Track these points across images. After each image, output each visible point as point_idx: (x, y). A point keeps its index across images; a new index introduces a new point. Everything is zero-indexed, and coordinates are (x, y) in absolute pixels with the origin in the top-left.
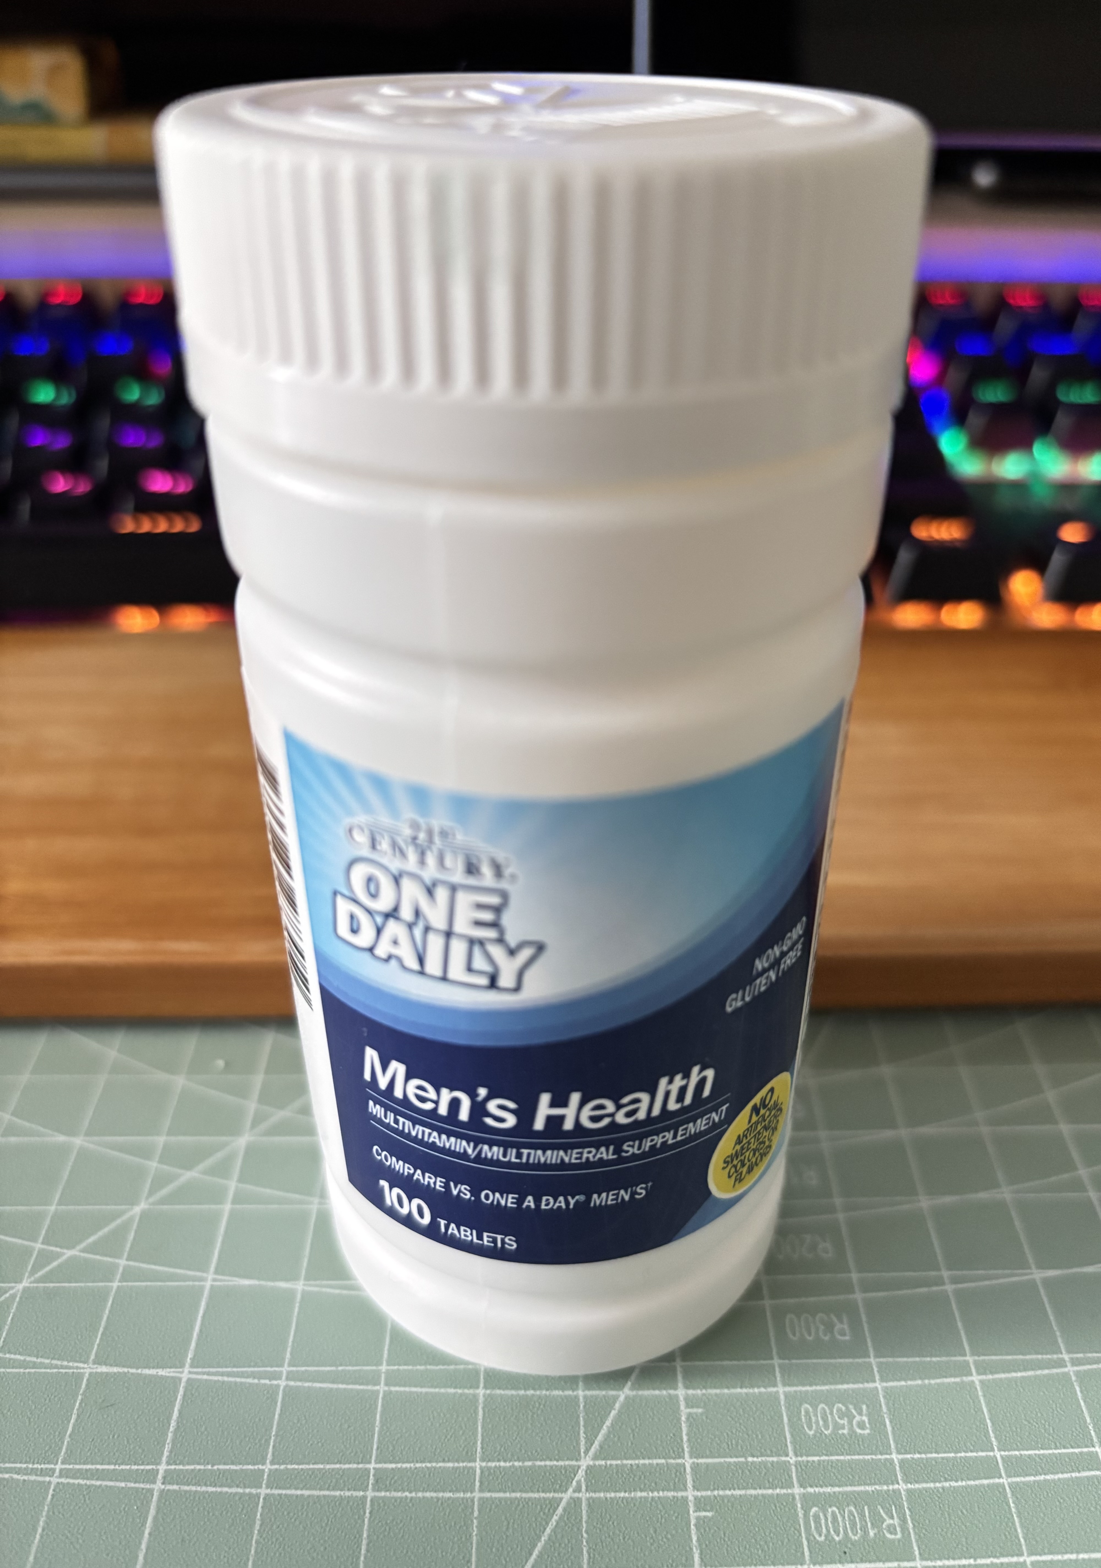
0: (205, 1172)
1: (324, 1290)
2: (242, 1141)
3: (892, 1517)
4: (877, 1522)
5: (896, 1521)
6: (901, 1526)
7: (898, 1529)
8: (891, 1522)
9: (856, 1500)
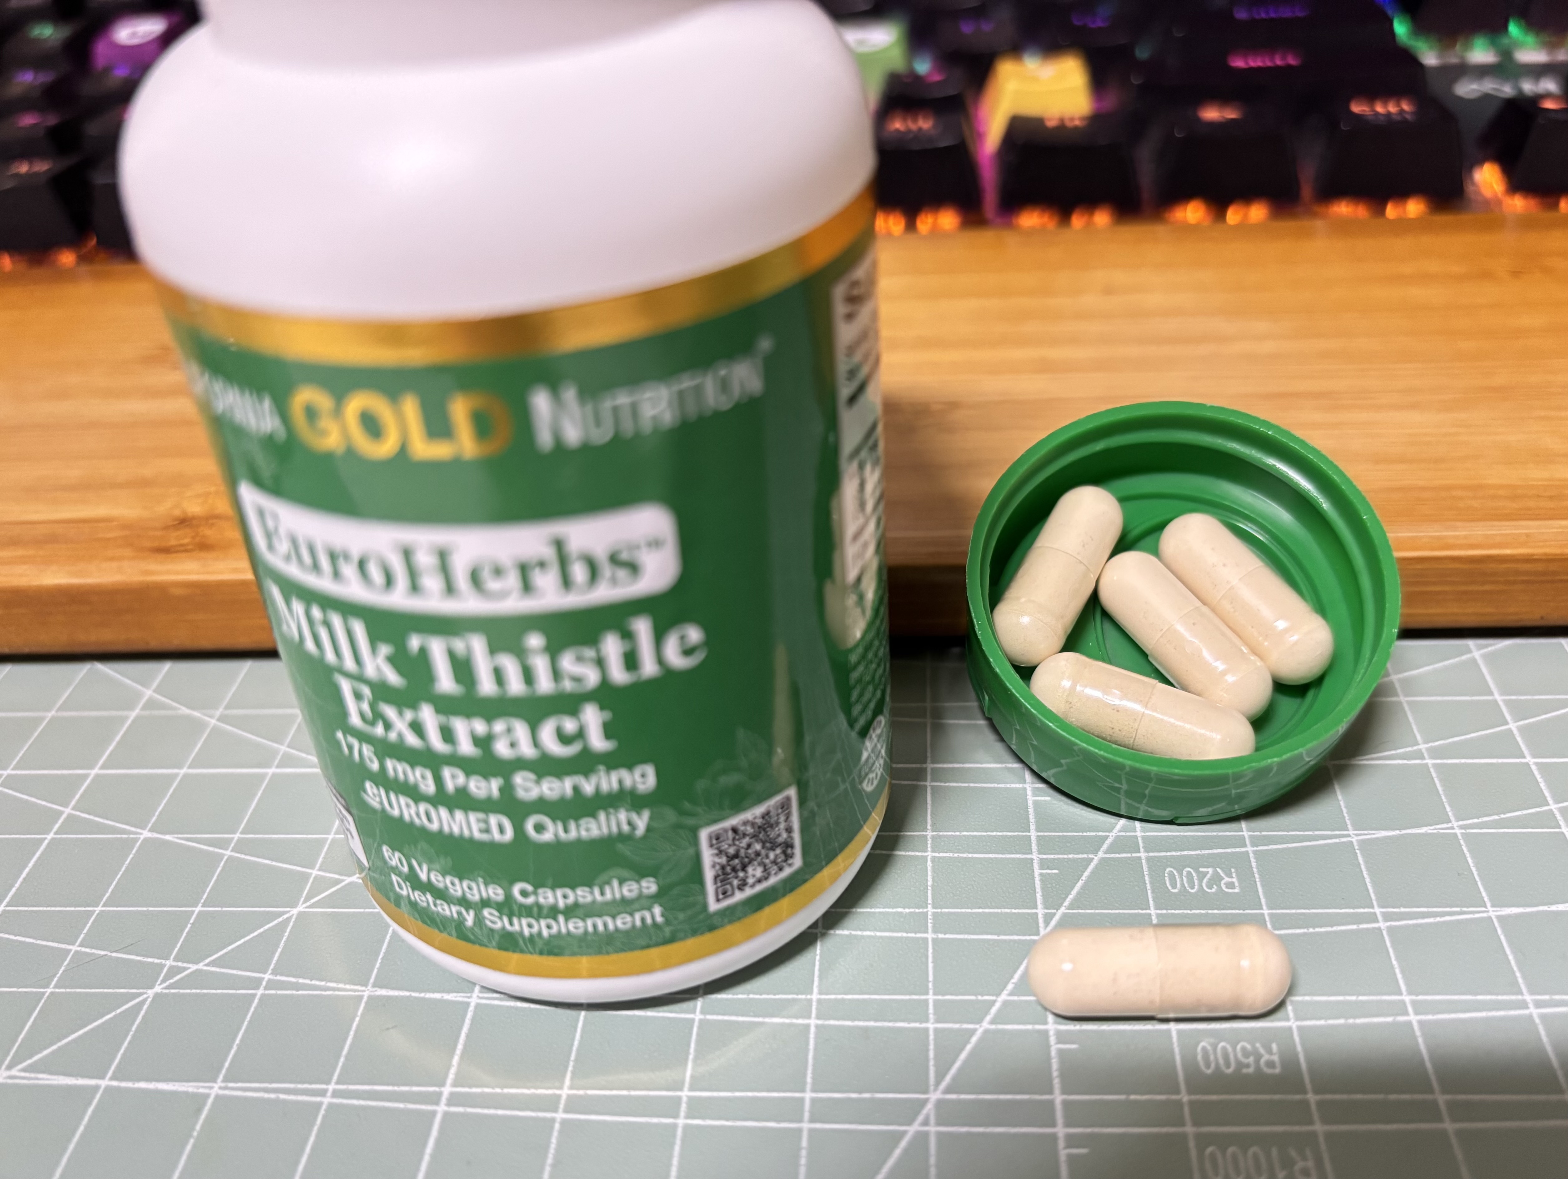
3: (1306, 1160)
5: (1310, 1164)
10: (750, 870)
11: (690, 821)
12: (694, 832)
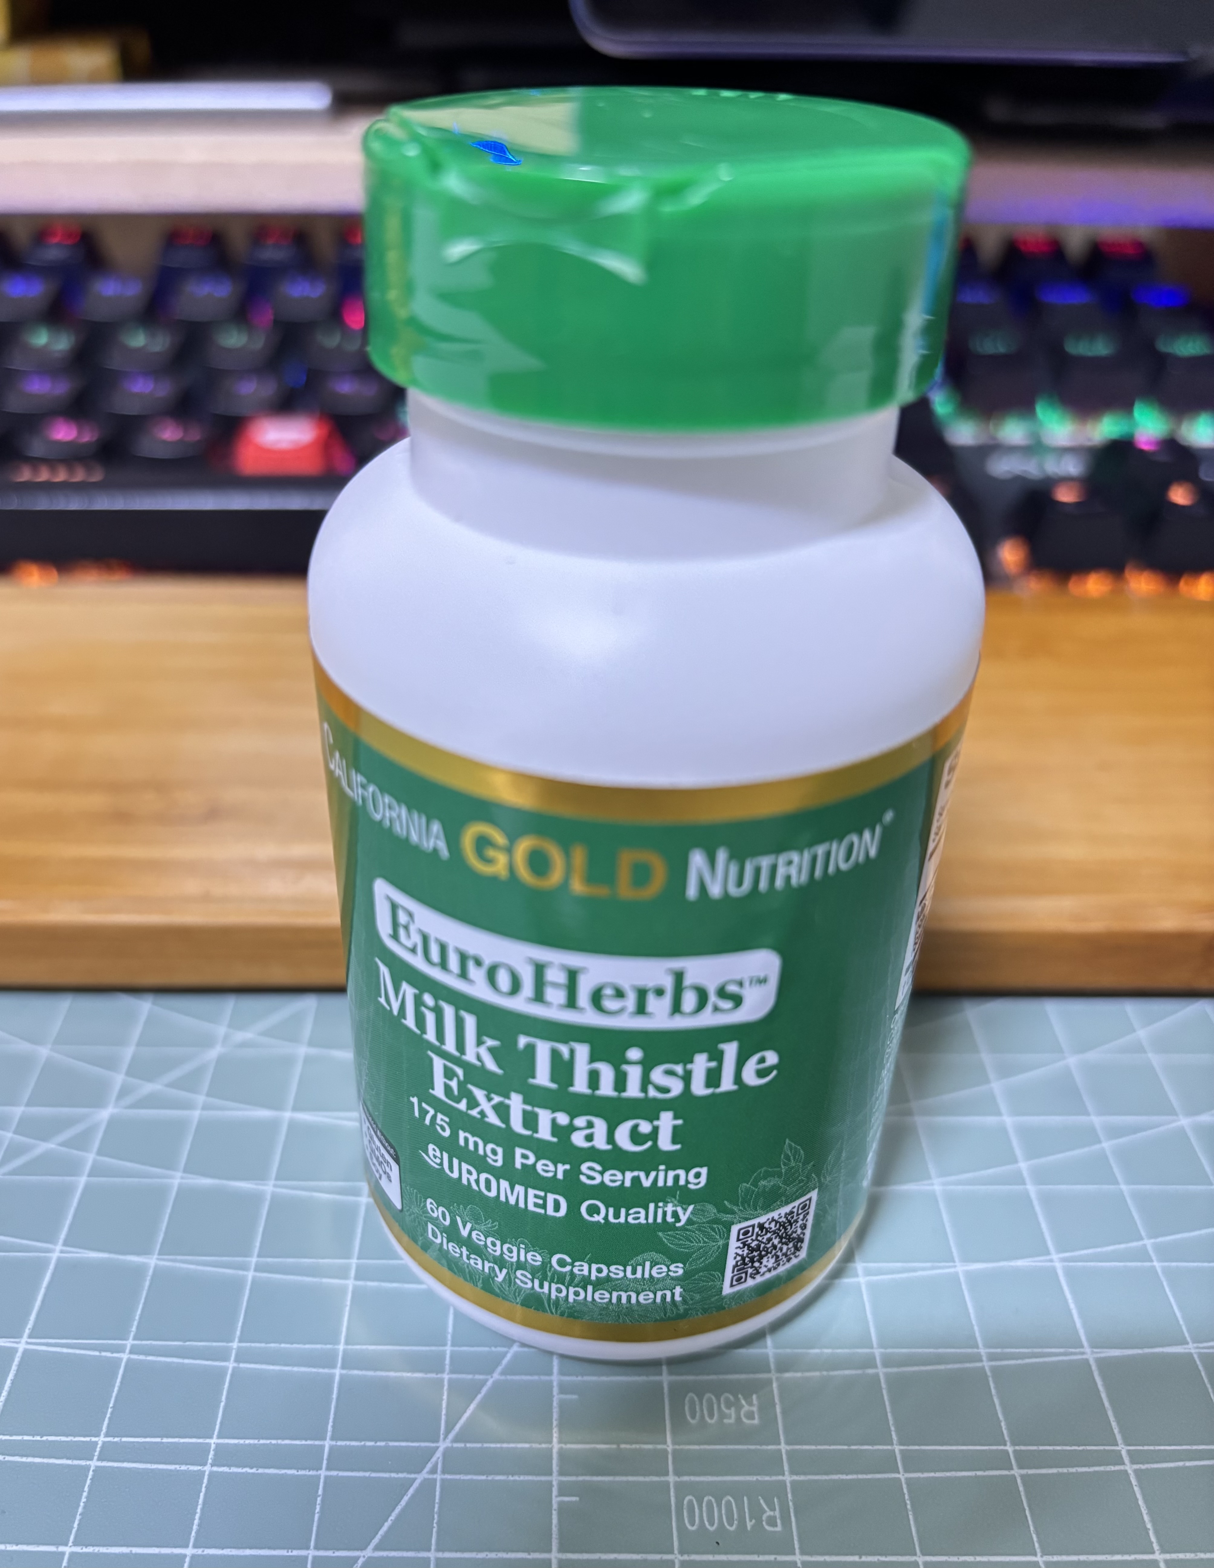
0: (63, 1144)
1: (178, 1265)
2: (105, 1114)
3: (774, 1510)
4: (757, 1513)
5: (777, 1513)
6: (782, 1518)
7: (779, 1521)
8: (772, 1513)
9: (737, 1491)
10: (765, 1260)
11: (727, 1217)
12: (728, 1226)
